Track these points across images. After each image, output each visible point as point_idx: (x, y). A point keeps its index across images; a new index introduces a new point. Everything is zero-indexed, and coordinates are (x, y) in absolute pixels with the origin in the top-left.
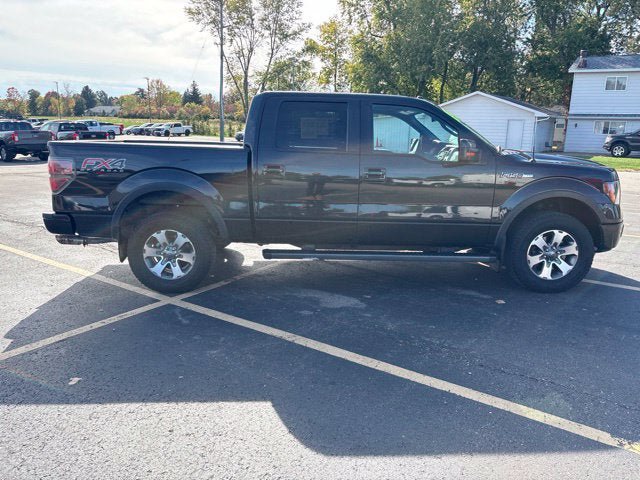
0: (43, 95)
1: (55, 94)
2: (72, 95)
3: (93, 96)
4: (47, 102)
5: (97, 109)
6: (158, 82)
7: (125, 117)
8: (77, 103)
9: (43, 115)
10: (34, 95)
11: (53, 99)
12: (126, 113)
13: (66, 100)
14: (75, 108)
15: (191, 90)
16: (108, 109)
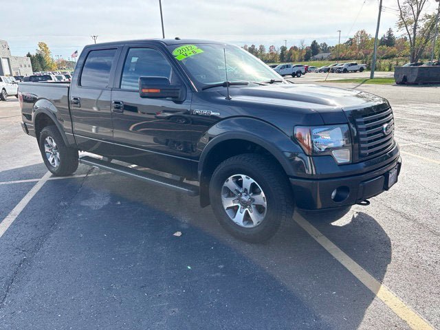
0: (288, 49)
1: (295, 48)
2: (305, 47)
3: (319, 46)
4: (290, 54)
5: (318, 56)
6: (362, 32)
7: (333, 60)
8: (307, 52)
9: (288, 61)
10: (284, 49)
11: (293, 51)
12: (334, 57)
13: (301, 51)
14: (305, 56)
15: (387, 35)
16: (325, 55)
